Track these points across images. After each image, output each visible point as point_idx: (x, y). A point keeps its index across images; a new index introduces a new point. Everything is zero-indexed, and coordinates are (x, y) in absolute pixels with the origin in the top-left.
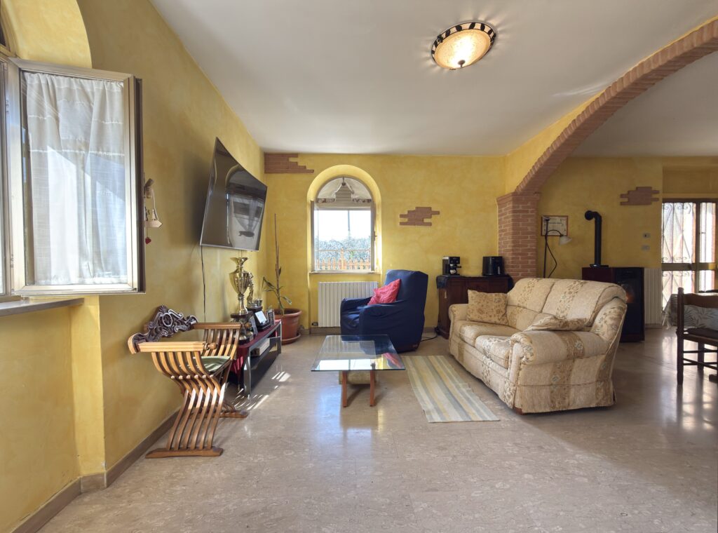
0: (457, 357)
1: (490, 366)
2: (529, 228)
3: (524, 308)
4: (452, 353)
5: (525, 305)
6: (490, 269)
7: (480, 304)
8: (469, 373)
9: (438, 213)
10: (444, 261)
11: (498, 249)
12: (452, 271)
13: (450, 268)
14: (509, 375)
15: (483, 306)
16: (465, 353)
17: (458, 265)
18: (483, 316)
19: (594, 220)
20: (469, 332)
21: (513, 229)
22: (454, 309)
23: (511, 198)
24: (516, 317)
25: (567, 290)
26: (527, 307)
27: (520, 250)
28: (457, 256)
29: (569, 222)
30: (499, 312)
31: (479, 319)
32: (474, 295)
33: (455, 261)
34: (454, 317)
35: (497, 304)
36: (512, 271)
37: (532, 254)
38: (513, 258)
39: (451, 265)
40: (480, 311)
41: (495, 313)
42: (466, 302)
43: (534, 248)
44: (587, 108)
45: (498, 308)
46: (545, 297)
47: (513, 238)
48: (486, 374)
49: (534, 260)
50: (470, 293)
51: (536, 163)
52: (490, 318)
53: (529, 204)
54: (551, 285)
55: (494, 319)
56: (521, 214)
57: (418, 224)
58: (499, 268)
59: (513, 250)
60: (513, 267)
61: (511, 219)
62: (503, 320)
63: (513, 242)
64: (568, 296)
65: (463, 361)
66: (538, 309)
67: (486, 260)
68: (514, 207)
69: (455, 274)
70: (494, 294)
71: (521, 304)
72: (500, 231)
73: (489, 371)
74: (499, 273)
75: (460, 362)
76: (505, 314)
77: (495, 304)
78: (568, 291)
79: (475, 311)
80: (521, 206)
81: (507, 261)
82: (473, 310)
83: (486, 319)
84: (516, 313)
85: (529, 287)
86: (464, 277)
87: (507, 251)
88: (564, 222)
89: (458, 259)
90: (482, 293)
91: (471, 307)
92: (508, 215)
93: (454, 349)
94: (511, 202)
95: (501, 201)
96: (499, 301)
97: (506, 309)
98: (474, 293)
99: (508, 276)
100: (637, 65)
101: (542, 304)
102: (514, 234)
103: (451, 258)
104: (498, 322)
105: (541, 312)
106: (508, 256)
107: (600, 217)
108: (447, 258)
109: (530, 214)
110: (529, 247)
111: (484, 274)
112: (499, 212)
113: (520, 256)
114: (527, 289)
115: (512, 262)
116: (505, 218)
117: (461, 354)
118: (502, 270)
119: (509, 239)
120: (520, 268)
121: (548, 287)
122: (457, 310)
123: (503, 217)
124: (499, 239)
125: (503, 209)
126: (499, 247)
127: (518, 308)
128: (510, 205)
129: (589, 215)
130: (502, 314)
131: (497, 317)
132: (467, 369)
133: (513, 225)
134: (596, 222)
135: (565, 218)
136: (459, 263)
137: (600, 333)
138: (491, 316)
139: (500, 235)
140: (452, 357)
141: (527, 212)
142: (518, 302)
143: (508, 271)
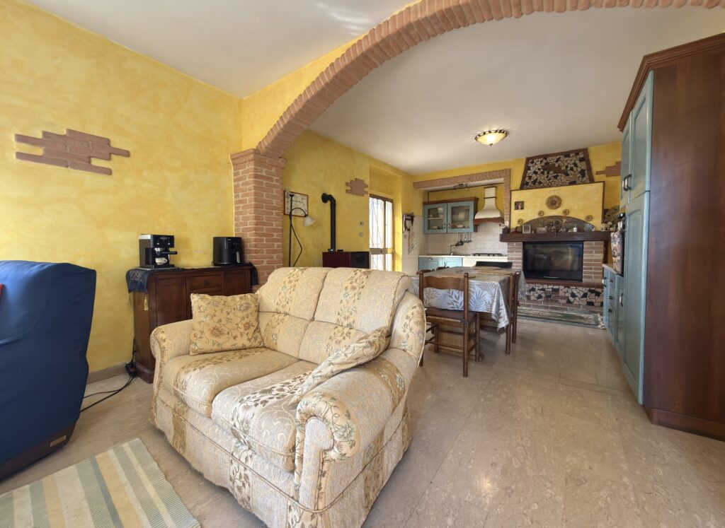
0: (170, 437)
1: (250, 464)
2: (274, 201)
3: (286, 314)
4: (159, 426)
5: (287, 311)
6: (225, 255)
7: (216, 319)
8: (200, 475)
9: (127, 154)
10: (142, 242)
11: (234, 228)
12: (158, 261)
13: (155, 255)
14: (297, 491)
15: (220, 321)
16: (188, 430)
17: (171, 250)
18: (220, 340)
19: (329, 203)
20: (196, 385)
21: (256, 200)
22: (161, 336)
23: (252, 156)
24: (276, 331)
25: (348, 284)
26: (291, 312)
27: (265, 229)
28: (168, 234)
29: (309, 201)
30: (247, 326)
31: (216, 347)
32: (202, 303)
33: (165, 243)
34: (163, 352)
35: (245, 313)
36: (255, 257)
37: (277, 236)
38: (256, 240)
39: (158, 250)
40: (217, 332)
41: (242, 330)
42: (188, 315)
43: (280, 228)
44: (348, 50)
45: (246, 320)
46: (316, 295)
47: (255, 212)
48: (238, 483)
49: (280, 243)
50: (195, 299)
51: (285, 113)
52: (235, 342)
53: (274, 170)
54: (322, 278)
55: (242, 341)
56: (265, 182)
57: (75, 166)
58: (238, 254)
59: (255, 229)
60: (256, 252)
61: (252, 186)
62: (256, 339)
63: (256, 218)
64: (352, 293)
65: (184, 446)
66: (308, 316)
67: (218, 242)
68: (256, 170)
69: (167, 265)
70: (237, 297)
71: (281, 309)
72: (236, 202)
73: (246, 477)
74: (238, 261)
75: (179, 450)
76: (258, 329)
77: (240, 314)
78: (350, 286)
79: (207, 334)
80: (264, 170)
81: (248, 244)
82: (202, 332)
83: (227, 346)
84: (275, 324)
85: (290, 282)
86: (183, 270)
87: (249, 230)
88: (305, 202)
89: (171, 239)
90: (217, 298)
91: (197, 326)
92: (247, 180)
93: (164, 420)
94: (253, 162)
95: (238, 159)
96: (247, 308)
97: (257, 320)
98: (202, 299)
99: (250, 264)
100: (403, 9)
101: (313, 305)
102: (256, 207)
103: (156, 238)
104: (248, 344)
105: (313, 319)
106: (249, 237)
107: (335, 201)
108: (149, 237)
109: (274, 183)
110: (274, 226)
111: (215, 264)
112: (236, 174)
113: (265, 238)
114: (288, 286)
115: (256, 246)
116: (243, 184)
117: (179, 431)
118: (242, 258)
119: (250, 213)
120: (265, 253)
121: (319, 280)
122: (167, 337)
123: (241, 183)
124: (236, 213)
125: (240, 171)
126: (236, 225)
127: (277, 316)
128: (251, 166)
129: (326, 198)
130: (252, 329)
131: (245, 337)
132: (195, 465)
133: (256, 194)
134: (331, 205)
135: (305, 198)
136: (172, 246)
137: (407, 348)
138: (235, 338)
139: (237, 208)
140: (161, 434)
141: (271, 180)
142: (277, 306)
143: (251, 258)
